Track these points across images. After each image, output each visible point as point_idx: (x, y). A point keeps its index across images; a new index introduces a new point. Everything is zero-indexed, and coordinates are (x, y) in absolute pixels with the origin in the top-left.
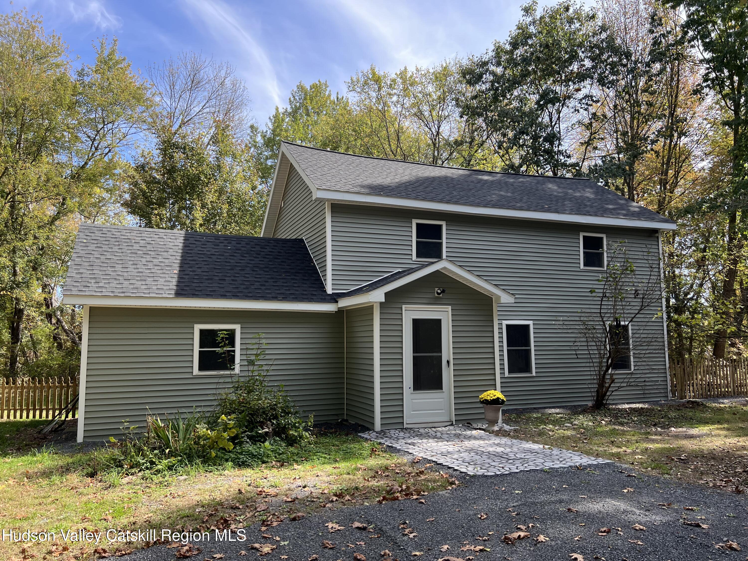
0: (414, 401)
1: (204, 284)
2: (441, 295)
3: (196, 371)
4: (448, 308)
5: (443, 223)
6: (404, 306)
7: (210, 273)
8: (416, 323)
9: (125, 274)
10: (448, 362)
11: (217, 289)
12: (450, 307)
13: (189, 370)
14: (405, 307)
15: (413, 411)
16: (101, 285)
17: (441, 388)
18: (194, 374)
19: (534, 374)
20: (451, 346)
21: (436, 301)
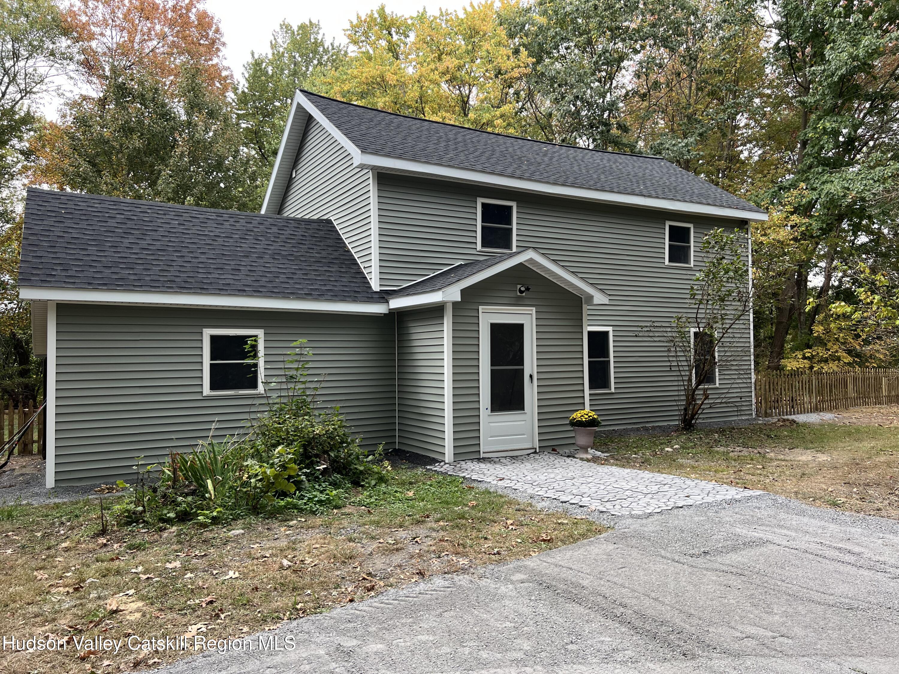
0: (492, 425)
1: (213, 276)
2: (524, 294)
3: (207, 390)
4: (531, 310)
5: (514, 204)
6: (481, 308)
7: (218, 261)
8: (495, 328)
9: (103, 259)
10: (531, 376)
11: (232, 282)
12: (534, 308)
13: (198, 389)
14: (483, 309)
15: (491, 437)
16: (70, 273)
17: (523, 409)
18: (205, 394)
19: (613, 390)
20: (535, 357)
21: (518, 302)
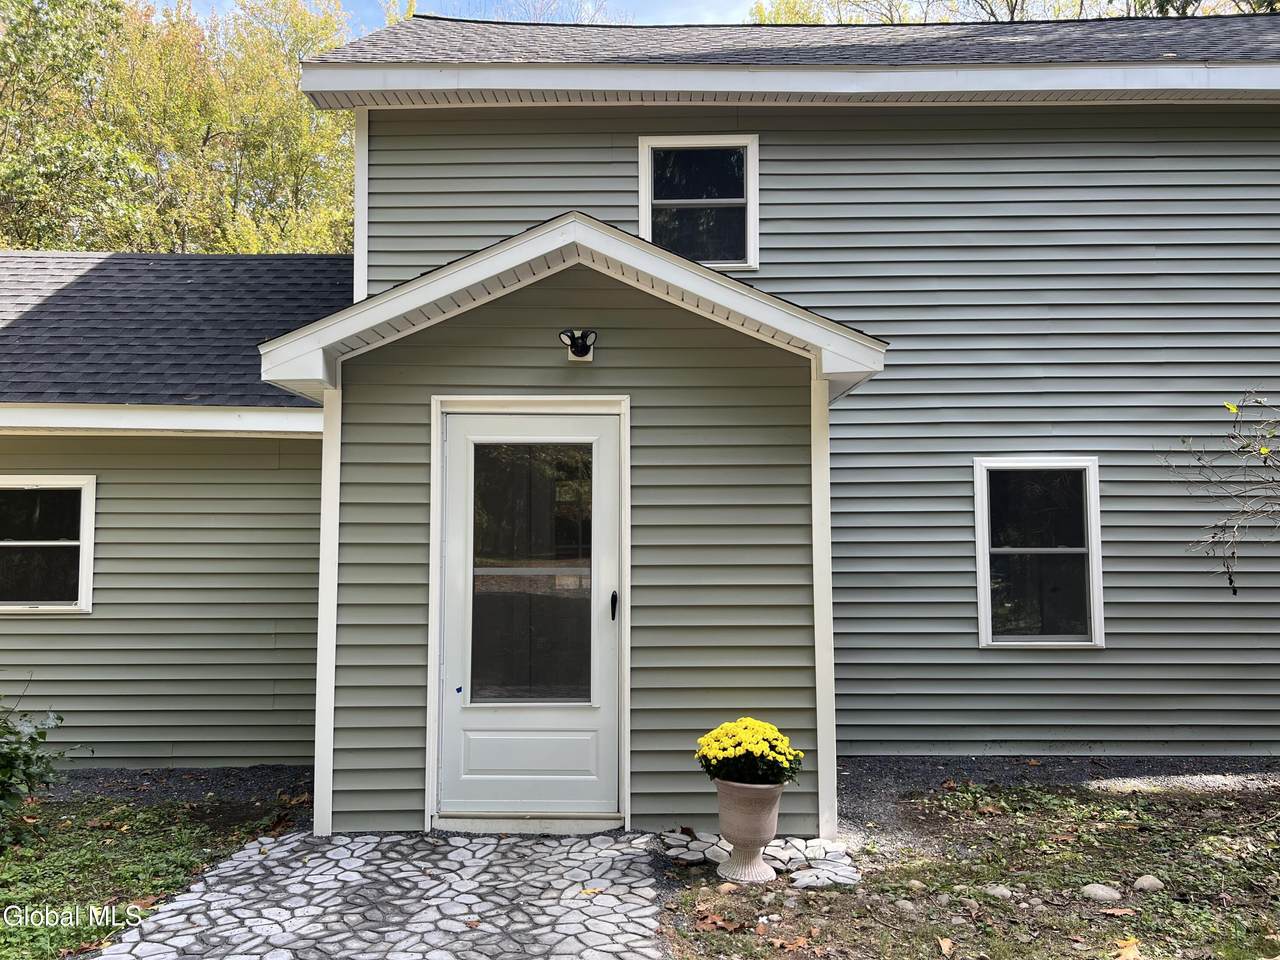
0: (472, 736)
2: (589, 357)
4: (619, 403)
5: (750, 143)
6: (435, 400)
10: (615, 599)
12: (625, 400)
14: (443, 403)
15: (471, 772)
17: (585, 695)
19: (1099, 639)
20: (627, 542)
21: (571, 381)
